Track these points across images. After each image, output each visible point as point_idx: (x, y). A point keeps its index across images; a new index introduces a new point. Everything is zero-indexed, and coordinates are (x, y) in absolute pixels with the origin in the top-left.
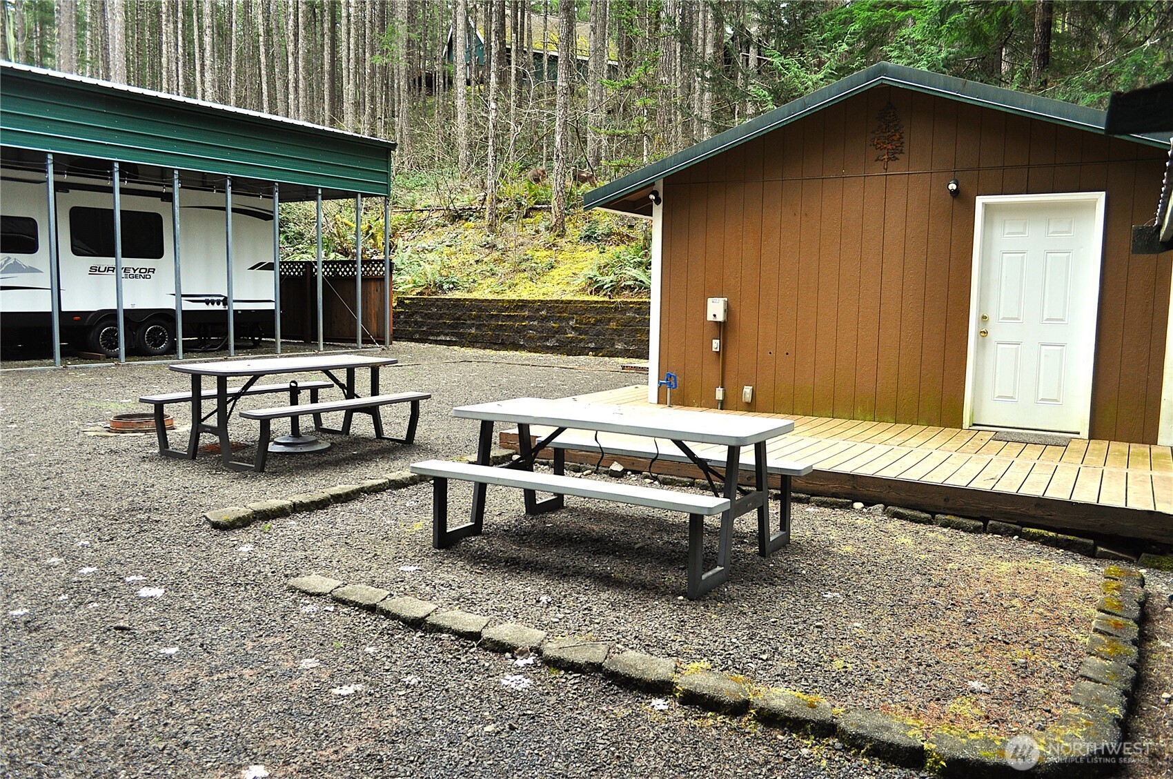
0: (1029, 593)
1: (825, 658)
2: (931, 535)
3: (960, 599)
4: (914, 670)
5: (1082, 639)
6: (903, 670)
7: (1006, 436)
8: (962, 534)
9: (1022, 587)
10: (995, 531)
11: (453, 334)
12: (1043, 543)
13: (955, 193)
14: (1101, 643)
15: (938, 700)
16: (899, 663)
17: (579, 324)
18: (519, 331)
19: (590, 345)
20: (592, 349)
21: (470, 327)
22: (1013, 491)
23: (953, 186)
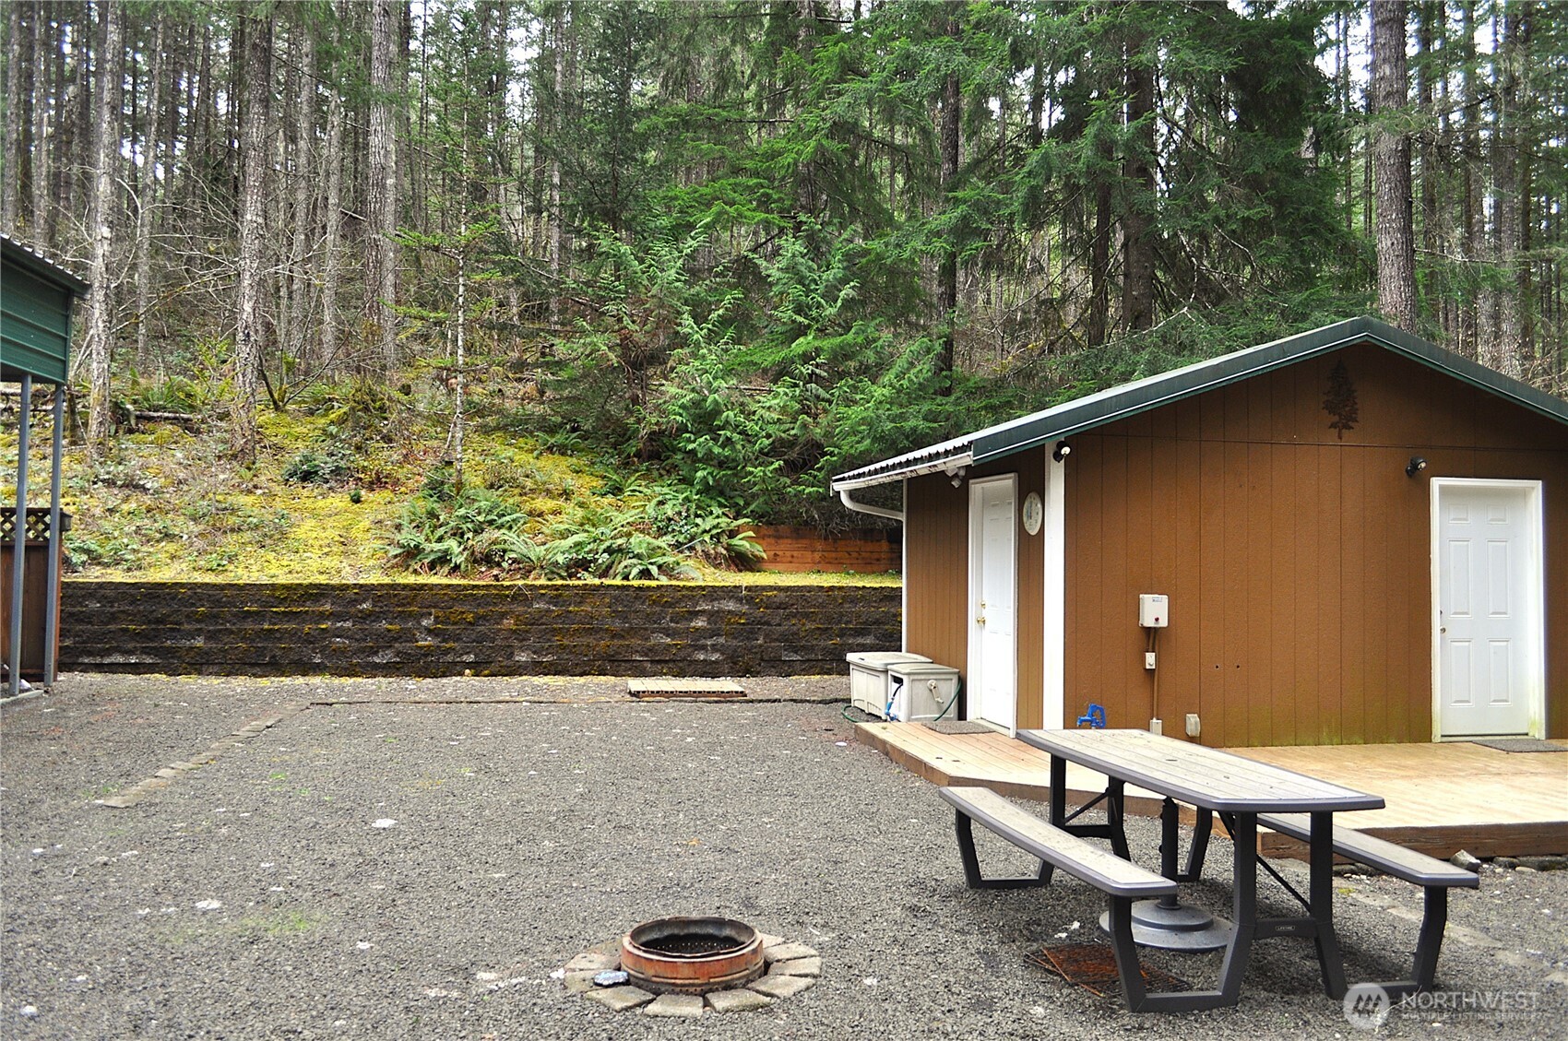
11: (146, 651)
17: (442, 623)
18: (309, 640)
19: (465, 658)
20: (469, 665)
21: (192, 635)
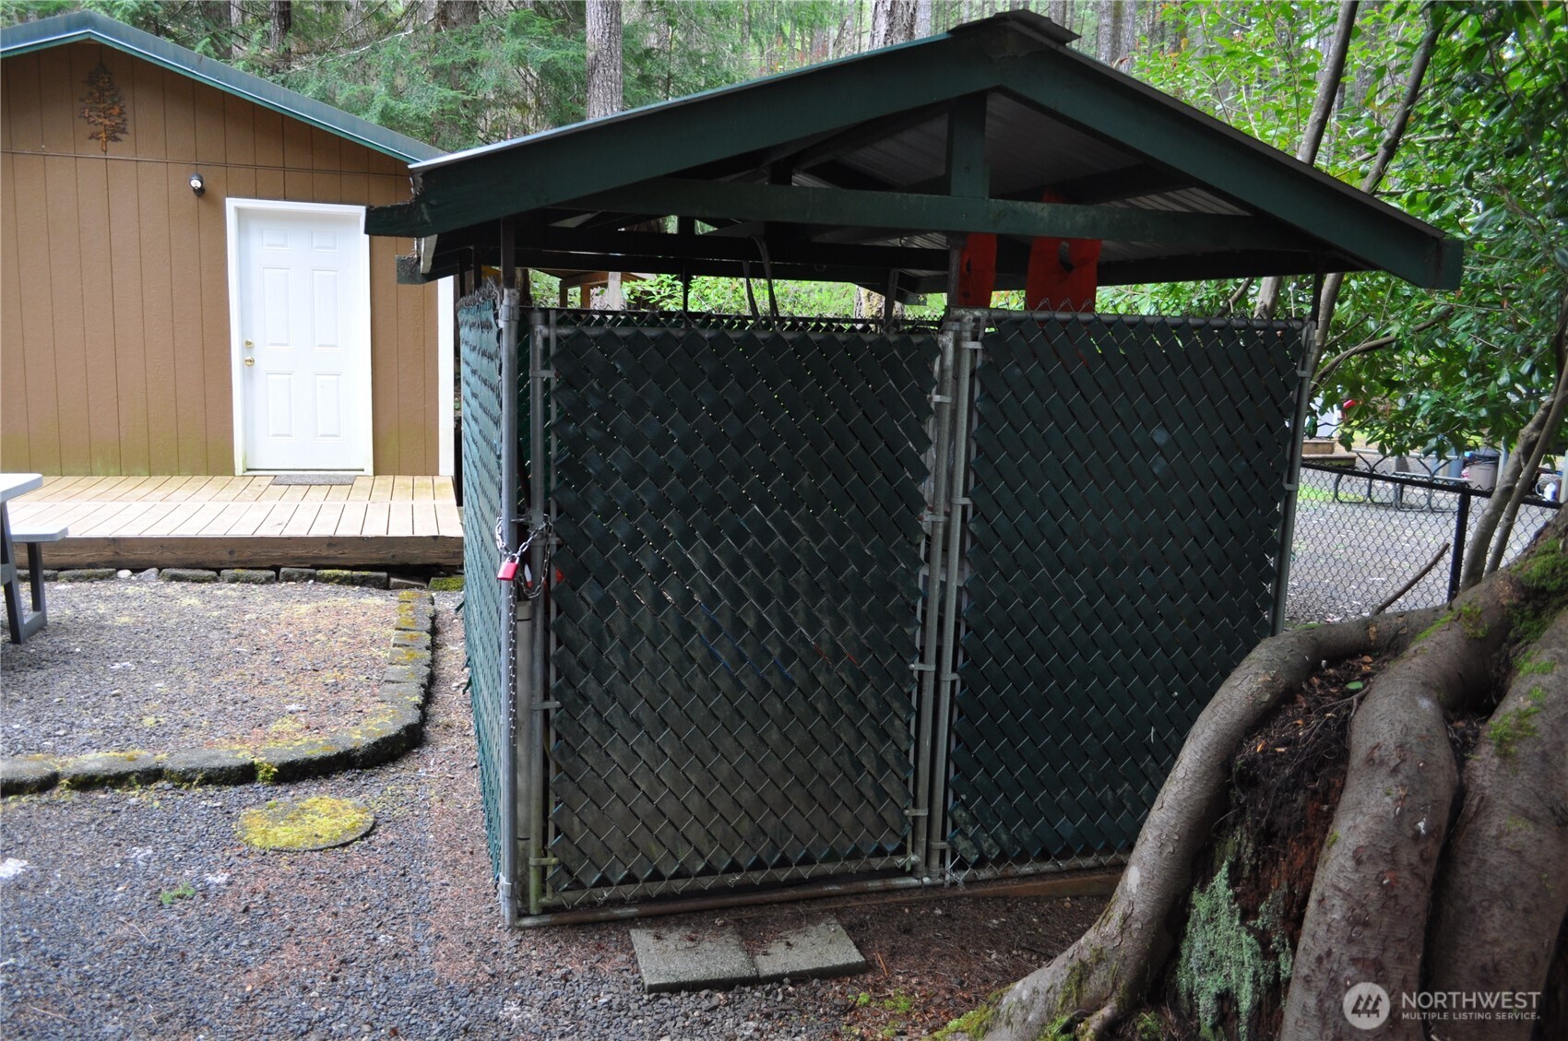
0: (331, 627)
1: (133, 719)
2: (219, 592)
3: (264, 644)
4: (231, 708)
5: (383, 654)
6: (220, 711)
7: (285, 479)
8: (254, 586)
9: (324, 623)
10: (288, 578)
12: (339, 583)
13: (200, 192)
14: (400, 654)
15: (260, 725)
16: (214, 707)
22: (303, 533)
23: (196, 183)
